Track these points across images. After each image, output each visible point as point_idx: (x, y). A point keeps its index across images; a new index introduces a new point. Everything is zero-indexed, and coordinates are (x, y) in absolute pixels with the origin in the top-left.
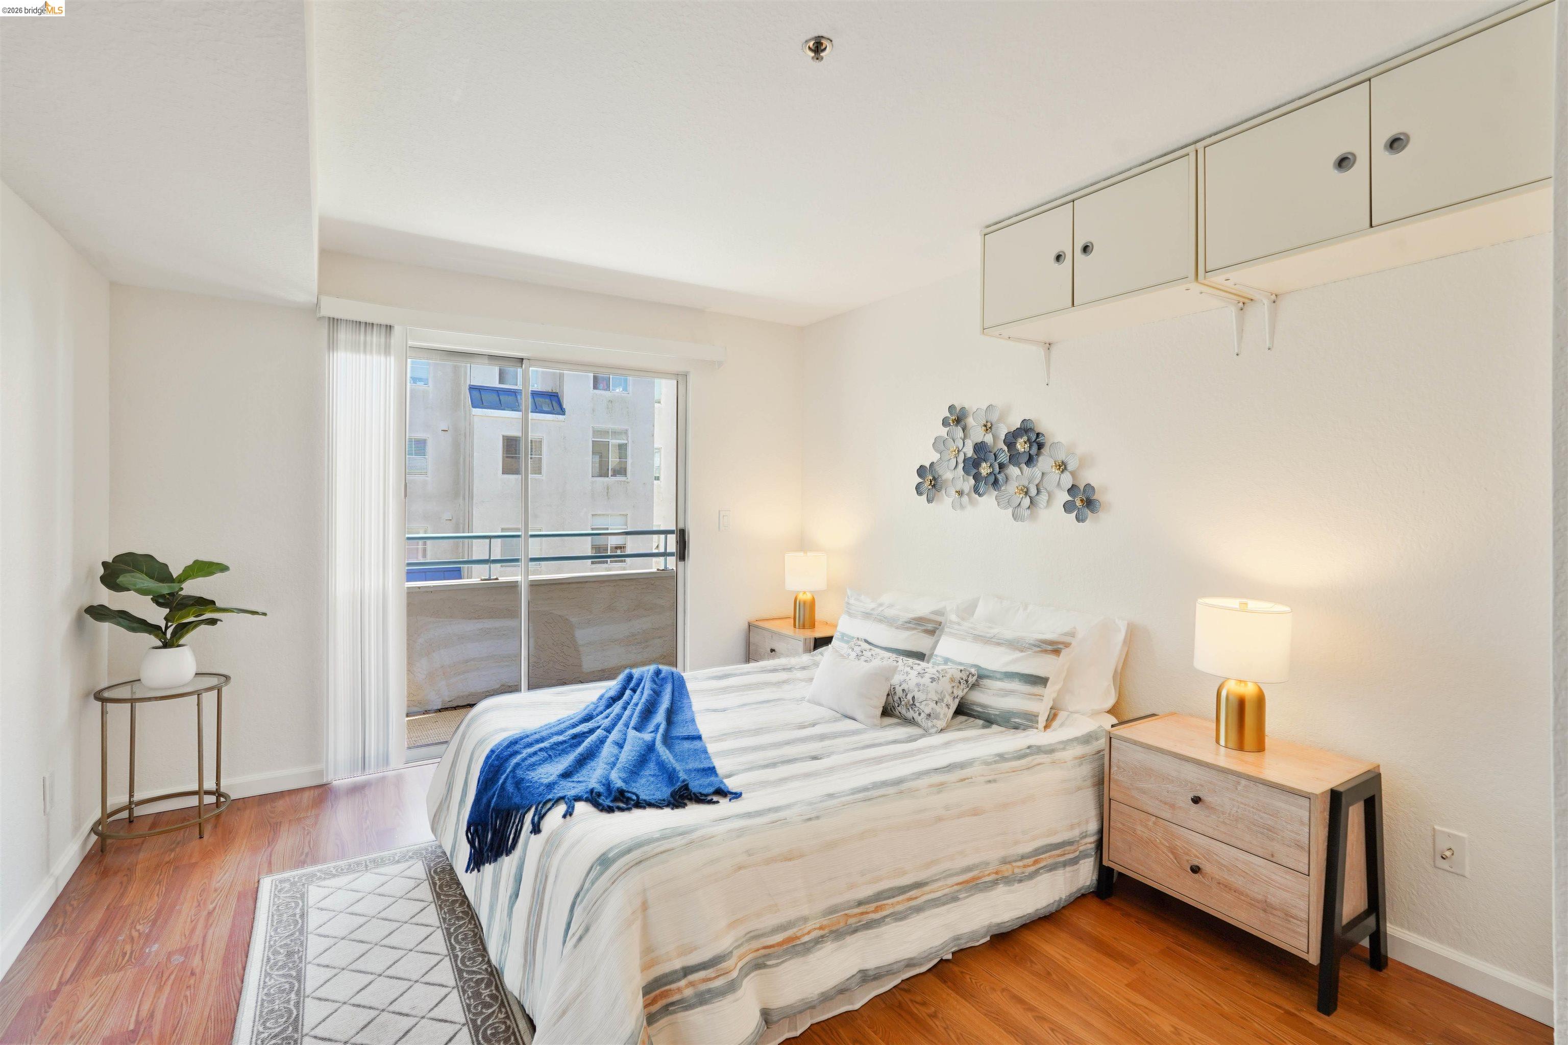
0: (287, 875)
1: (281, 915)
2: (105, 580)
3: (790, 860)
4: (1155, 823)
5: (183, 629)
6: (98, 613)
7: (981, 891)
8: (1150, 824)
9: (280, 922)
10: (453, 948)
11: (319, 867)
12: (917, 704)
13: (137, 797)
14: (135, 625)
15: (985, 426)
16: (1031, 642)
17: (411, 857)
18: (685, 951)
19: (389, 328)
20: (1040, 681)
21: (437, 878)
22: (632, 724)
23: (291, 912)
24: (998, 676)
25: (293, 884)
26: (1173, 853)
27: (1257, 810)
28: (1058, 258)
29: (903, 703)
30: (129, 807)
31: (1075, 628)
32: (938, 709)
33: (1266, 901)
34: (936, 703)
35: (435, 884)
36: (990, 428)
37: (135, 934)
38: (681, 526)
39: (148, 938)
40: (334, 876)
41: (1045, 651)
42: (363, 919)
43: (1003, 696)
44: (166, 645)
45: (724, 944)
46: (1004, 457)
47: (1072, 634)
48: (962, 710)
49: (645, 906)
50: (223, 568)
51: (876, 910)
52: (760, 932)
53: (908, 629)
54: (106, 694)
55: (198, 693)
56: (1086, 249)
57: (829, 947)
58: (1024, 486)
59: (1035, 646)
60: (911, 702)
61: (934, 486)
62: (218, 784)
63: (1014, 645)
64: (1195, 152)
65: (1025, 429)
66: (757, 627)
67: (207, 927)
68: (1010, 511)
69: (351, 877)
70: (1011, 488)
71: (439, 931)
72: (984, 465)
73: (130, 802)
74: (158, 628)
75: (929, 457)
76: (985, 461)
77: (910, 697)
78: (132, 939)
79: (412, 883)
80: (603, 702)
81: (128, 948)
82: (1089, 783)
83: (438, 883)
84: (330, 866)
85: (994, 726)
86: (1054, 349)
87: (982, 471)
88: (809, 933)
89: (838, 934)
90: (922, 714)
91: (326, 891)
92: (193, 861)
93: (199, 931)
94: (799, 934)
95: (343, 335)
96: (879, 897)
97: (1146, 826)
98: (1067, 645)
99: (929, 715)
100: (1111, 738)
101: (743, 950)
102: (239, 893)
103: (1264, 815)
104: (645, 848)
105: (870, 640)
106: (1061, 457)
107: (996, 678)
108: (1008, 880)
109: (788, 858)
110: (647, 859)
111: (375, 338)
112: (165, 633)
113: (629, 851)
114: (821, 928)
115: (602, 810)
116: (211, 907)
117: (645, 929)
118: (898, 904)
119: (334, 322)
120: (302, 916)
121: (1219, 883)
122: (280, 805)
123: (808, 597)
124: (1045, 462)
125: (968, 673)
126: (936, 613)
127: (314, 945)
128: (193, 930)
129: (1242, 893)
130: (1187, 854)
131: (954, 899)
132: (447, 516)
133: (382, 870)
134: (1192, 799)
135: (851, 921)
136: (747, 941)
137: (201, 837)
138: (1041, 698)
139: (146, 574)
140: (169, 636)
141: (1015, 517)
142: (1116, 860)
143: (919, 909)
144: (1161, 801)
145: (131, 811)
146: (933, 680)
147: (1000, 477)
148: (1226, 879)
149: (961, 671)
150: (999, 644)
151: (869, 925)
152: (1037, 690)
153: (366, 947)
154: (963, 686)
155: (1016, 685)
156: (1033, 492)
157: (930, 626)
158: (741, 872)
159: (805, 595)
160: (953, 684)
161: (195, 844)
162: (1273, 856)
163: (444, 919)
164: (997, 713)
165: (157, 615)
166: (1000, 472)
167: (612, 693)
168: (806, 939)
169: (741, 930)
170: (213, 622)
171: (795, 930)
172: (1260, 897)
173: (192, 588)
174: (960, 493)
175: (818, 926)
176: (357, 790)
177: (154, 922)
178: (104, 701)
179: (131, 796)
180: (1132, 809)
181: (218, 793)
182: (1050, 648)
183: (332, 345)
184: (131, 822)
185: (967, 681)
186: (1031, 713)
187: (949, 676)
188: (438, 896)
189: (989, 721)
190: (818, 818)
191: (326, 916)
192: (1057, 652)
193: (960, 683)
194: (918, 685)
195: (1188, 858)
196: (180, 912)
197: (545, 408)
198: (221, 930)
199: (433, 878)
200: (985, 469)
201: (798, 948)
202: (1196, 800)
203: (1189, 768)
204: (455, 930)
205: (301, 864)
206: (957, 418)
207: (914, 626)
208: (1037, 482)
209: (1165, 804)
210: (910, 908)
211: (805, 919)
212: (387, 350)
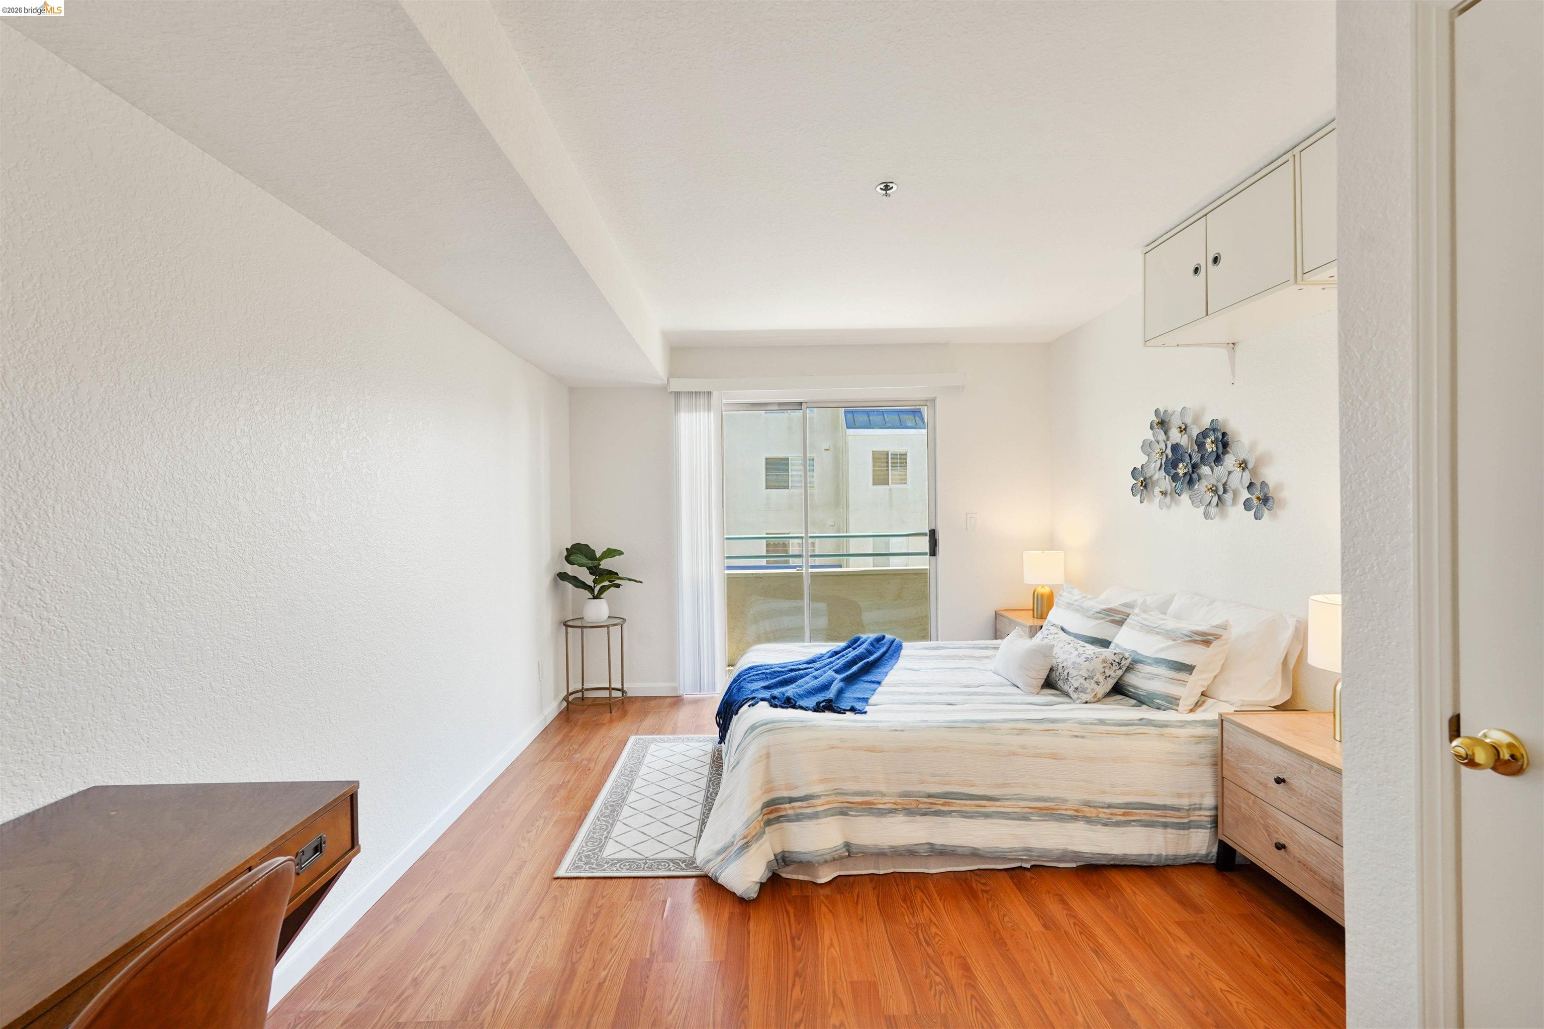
0: (642, 737)
1: (634, 754)
2: (567, 559)
3: (872, 751)
4: (1254, 802)
5: (603, 589)
6: (563, 576)
7: (1056, 820)
8: (1251, 802)
9: (632, 757)
10: (709, 787)
11: (659, 736)
12: (1070, 679)
13: (585, 687)
14: (579, 584)
15: (1180, 428)
16: (1184, 632)
17: (708, 741)
18: (789, 787)
19: (710, 393)
20: (1188, 669)
21: (717, 753)
22: (834, 668)
23: (638, 753)
24: (1149, 661)
25: (645, 741)
26: (1266, 830)
27: (1326, 793)
28: (1196, 270)
29: (1061, 678)
30: (582, 691)
31: (1227, 621)
32: (1086, 684)
33: (1333, 882)
34: (1086, 679)
35: (714, 756)
36: (1185, 429)
37: (571, 748)
38: (933, 527)
39: (576, 751)
40: (665, 742)
41: (1195, 641)
42: (671, 764)
43: (1149, 679)
44: (595, 598)
45: (816, 789)
46: (1196, 458)
47: (1224, 627)
48: (1119, 690)
49: (768, 756)
50: (620, 553)
51: (944, 804)
52: (844, 792)
53: (1096, 618)
54: (570, 623)
55: (608, 626)
56: (1216, 260)
57: (900, 818)
58: (1213, 485)
59: (1187, 636)
60: (1066, 677)
61: (1145, 487)
62: (622, 685)
63: (1170, 635)
64: (1292, 158)
65: (1212, 430)
66: (1001, 616)
67: (601, 752)
68: (1202, 508)
69: (673, 744)
70: (1201, 487)
71: (706, 778)
72: (1181, 465)
73: (583, 688)
74: (590, 587)
75: (1140, 460)
76: (1182, 461)
77: (1066, 673)
78: (570, 750)
79: (703, 753)
80: (829, 654)
81: (567, 754)
82: (1208, 761)
83: (716, 756)
84: (665, 737)
85: (1144, 707)
86: (1237, 347)
87: (1179, 471)
88: (885, 803)
89: (910, 812)
90: (1072, 687)
91: (658, 748)
92: (604, 722)
93: (597, 753)
94: (875, 801)
95: (683, 401)
96: (946, 795)
97: (1248, 804)
98: (1218, 637)
99: (1077, 689)
100: (1222, 720)
101: (832, 798)
102: (619, 741)
103: (1331, 799)
104: (776, 724)
105: (1065, 627)
106: (1242, 456)
107: (1148, 663)
108: (1089, 820)
109: (871, 750)
110: (775, 729)
111: (702, 401)
112: (593, 590)
113: (766, 724)
114: (895, 803)
115: (771, 706)
116: (605, 744)
117: (767, 769)
118: (969, 806)
119: (677, 394)
120: (643, 756)
121: (1299, 862)
122: (653, 703)
123: (1046, 590)
124: (1230, 461)
125: (1121, 656)
126: (1125, 605)
127: (644, 770)
128: (594, 753)
129: (1315, 873)
130: (1277, 832)
131: (1025, 818)
132: (830, 522)
133: (690, 744)
134: (1275, 779)
135: (921, 806)
136: (835, 794)
137: (611, 712)
138: (1185, 683)
139: (585, 556)
140: (596, 593)
141: (1207, 515)
142: (1227, 835)
143: (987, 816)
144: (1257, 781)
145: (583, 692)
146: (1087, 660)
147: (1195, 476)
148: (1304, 858)
149: (1115, 654)
150: (1158, 633)
151: (937, 813)
152: (1182, 676)
153: (667, 776)
154: (1115, 668)
155: (1162, 671)
156: (1221, 491)
157: (1117, 617)
158: (833, 750)
159: (1043, 589)
160: (1105, 665)
161: (607, 716)
162: (1337, 838)
163: (711, 773)
164: (1145, 694)
165: (589, 579)
166: (1193, 472)
167: (837, 649)
168: (881, 806)
169: (830, 786)
170: (618, 586)
171: (872, 798)
172: (1329, 878)
173: (606, 564)
174: (1164, 493)
175: (893, 801)
176: (696, 701)
177: (581, 745)
178: (567, 626)
179: (583, 685)
180: (1238, 787)
181: (622, 690)
182: (1199, 638)
183: (677, 409)
184: (583, 699)
185: (1119, 664)
186: (1172, 696)
187: (1102, 657)
188: (714, 761)
189: (1141, 701)
190: (902, 731)
191: (654, 759)
192: (1207, 643)
193: (1112, 664)
194: (1074, 663)
195: (1277, 836)
196: (592, 743)
197: (909, 424)
198: (606, 755)
199: (715, 753)
200: (1181, 470)
201: (873, 810)
202: (1279, 781)
203: (1276, 749)
204: (715, 779)
205: (652, 733)
206: (1163, 424)
207: (1103, 616)
208: (1224, 481)
209: (1261, 783)
210: (977, 812)
211: (883, 795)
212: (709, 409)
